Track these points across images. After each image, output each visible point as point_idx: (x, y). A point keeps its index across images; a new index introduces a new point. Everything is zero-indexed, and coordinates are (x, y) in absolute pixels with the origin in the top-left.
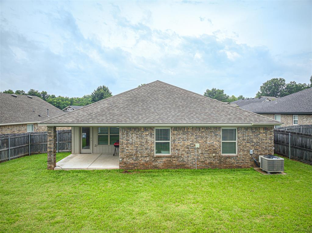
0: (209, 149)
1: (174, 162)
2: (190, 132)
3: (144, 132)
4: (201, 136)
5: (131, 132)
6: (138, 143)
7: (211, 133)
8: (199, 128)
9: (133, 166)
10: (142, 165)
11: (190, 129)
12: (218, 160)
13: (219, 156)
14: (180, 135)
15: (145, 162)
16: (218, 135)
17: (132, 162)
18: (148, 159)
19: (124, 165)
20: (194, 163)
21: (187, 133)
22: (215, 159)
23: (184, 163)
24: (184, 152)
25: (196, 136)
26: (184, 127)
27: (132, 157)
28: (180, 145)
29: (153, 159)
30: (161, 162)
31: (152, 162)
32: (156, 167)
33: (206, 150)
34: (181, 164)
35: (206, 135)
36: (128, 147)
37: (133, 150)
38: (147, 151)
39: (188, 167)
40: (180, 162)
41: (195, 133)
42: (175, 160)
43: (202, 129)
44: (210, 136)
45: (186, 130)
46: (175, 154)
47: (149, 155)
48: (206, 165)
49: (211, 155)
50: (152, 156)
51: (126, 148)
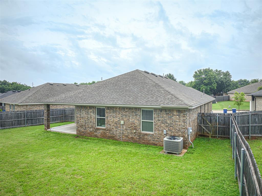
0: (131, 126)
1: (107, 134)
2: (118, 111)
3: (89, 110)
4: (125, 115)
5: (82, 109)
6: (86, 117)
7: (133, 113)
8: (123, 108)
9: (83, 134)
10: (89, 133)
11: (118, 109)
12: (138, 136)
13: (139, 133)
14: (111, 113)
15: (90, 132)
16: (138, 114)
17: (83, 130)
18: (91, 130)
19: (79, 132)
21: (116, 112)
22: (136, 135)
23: (114, 135)
24: (113, 127)
25: (122, 115)
26: (114, 108)
27: (83, 127)
28: (111, 121)
29: (95, 130)
30: (99, 133)
31: (94, 132)
32: (96, 136)
33: (129, 126)
34: (112, 136)
35: (129, 114)
36: (81, 120)
37: (83, 122)
38: (91, 124)
39: (117, 139)
40: (111, 134)
41: (121, 112)
42: (108, 133)
43: (126, 109)
44: (132, 115)
45: (115, 110)
46: (108, 128)
47: (92, 127)
50: (94, 128)
51: (80, 121)
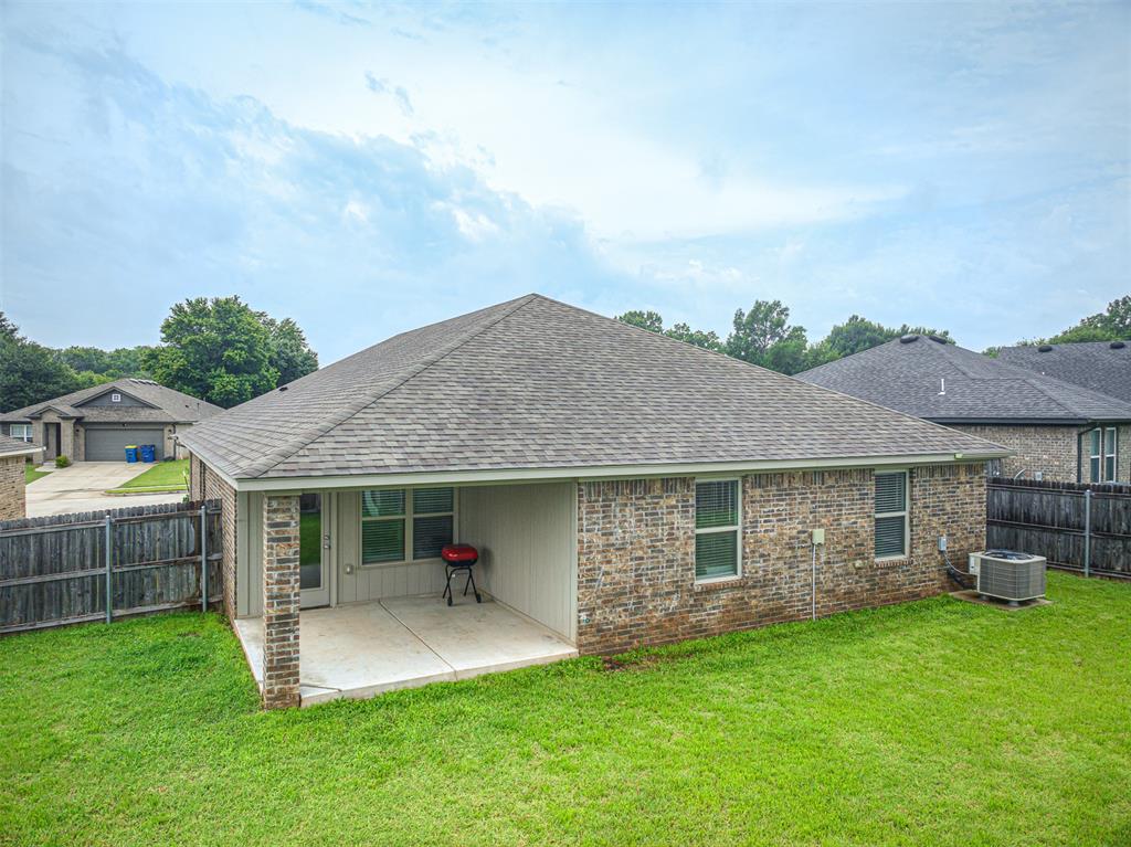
0: (845, 547)
1: (754, 602)
2: (798, 489)
3: (661, 497)
4: (827, 502)
5: (620, 500)
6: (644, 541)
7: (851, 490)
8: (820, 474)
9: (625, 638)
10: (657, 627)
11: (797, 479)
12: (867, 581)
13: (871, 567)
14: (769, 501)
15: (667, 615)
16: (867, 494)
17: (624, 619)
18: (674, 603)
19: (594, 639)
20: (808, 598)
21: (790, 494)
22: (860, 577)
23: (782, 602)
24: (780, 564)
25: (813, 502)
26: (782, 474)
27: (624, 599)
28: (771, 540)
29: (692, 602)
30: (714, 608)
31: (690, 612)
32: (699, 630)
33: (839, 548)
34: (771, 609)
35: (838, 496)
36: (609, 562)
37: (625, 571)
38: (671, 571)
39: (792, 616)
40: (769, 600)
41: (812, 493)
42: (755, 597)
46: (756, 572)
47: (678, 586)
48: (838, 600)
49: (850, 564)
51: (605, 568)
